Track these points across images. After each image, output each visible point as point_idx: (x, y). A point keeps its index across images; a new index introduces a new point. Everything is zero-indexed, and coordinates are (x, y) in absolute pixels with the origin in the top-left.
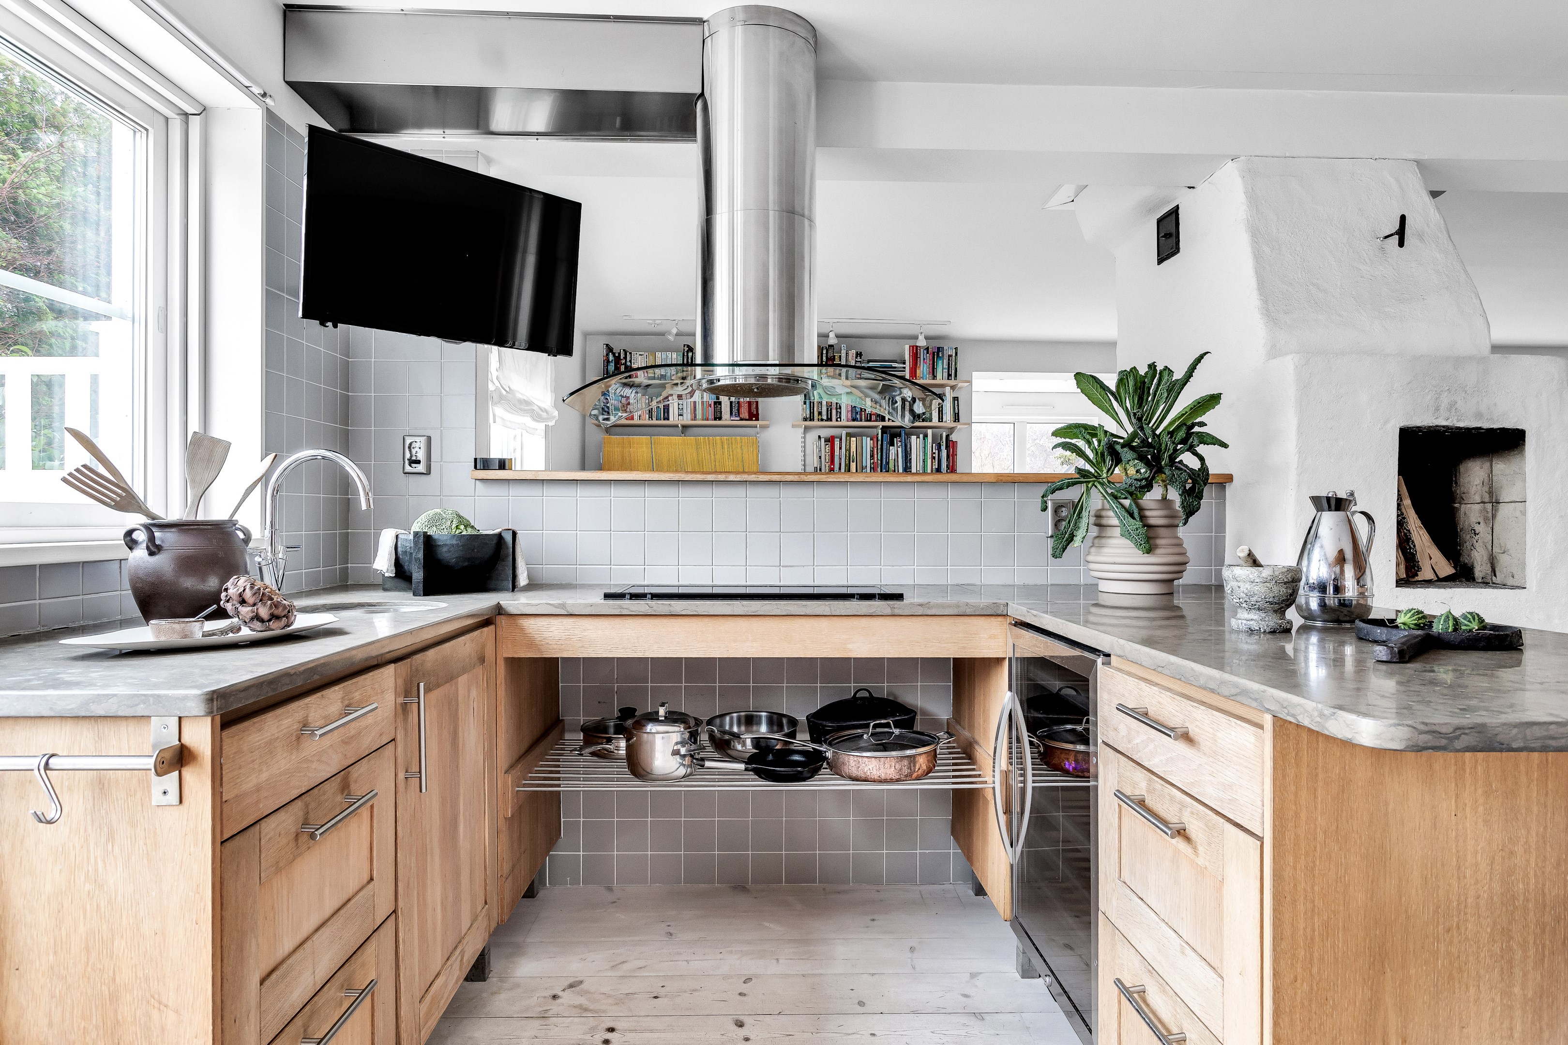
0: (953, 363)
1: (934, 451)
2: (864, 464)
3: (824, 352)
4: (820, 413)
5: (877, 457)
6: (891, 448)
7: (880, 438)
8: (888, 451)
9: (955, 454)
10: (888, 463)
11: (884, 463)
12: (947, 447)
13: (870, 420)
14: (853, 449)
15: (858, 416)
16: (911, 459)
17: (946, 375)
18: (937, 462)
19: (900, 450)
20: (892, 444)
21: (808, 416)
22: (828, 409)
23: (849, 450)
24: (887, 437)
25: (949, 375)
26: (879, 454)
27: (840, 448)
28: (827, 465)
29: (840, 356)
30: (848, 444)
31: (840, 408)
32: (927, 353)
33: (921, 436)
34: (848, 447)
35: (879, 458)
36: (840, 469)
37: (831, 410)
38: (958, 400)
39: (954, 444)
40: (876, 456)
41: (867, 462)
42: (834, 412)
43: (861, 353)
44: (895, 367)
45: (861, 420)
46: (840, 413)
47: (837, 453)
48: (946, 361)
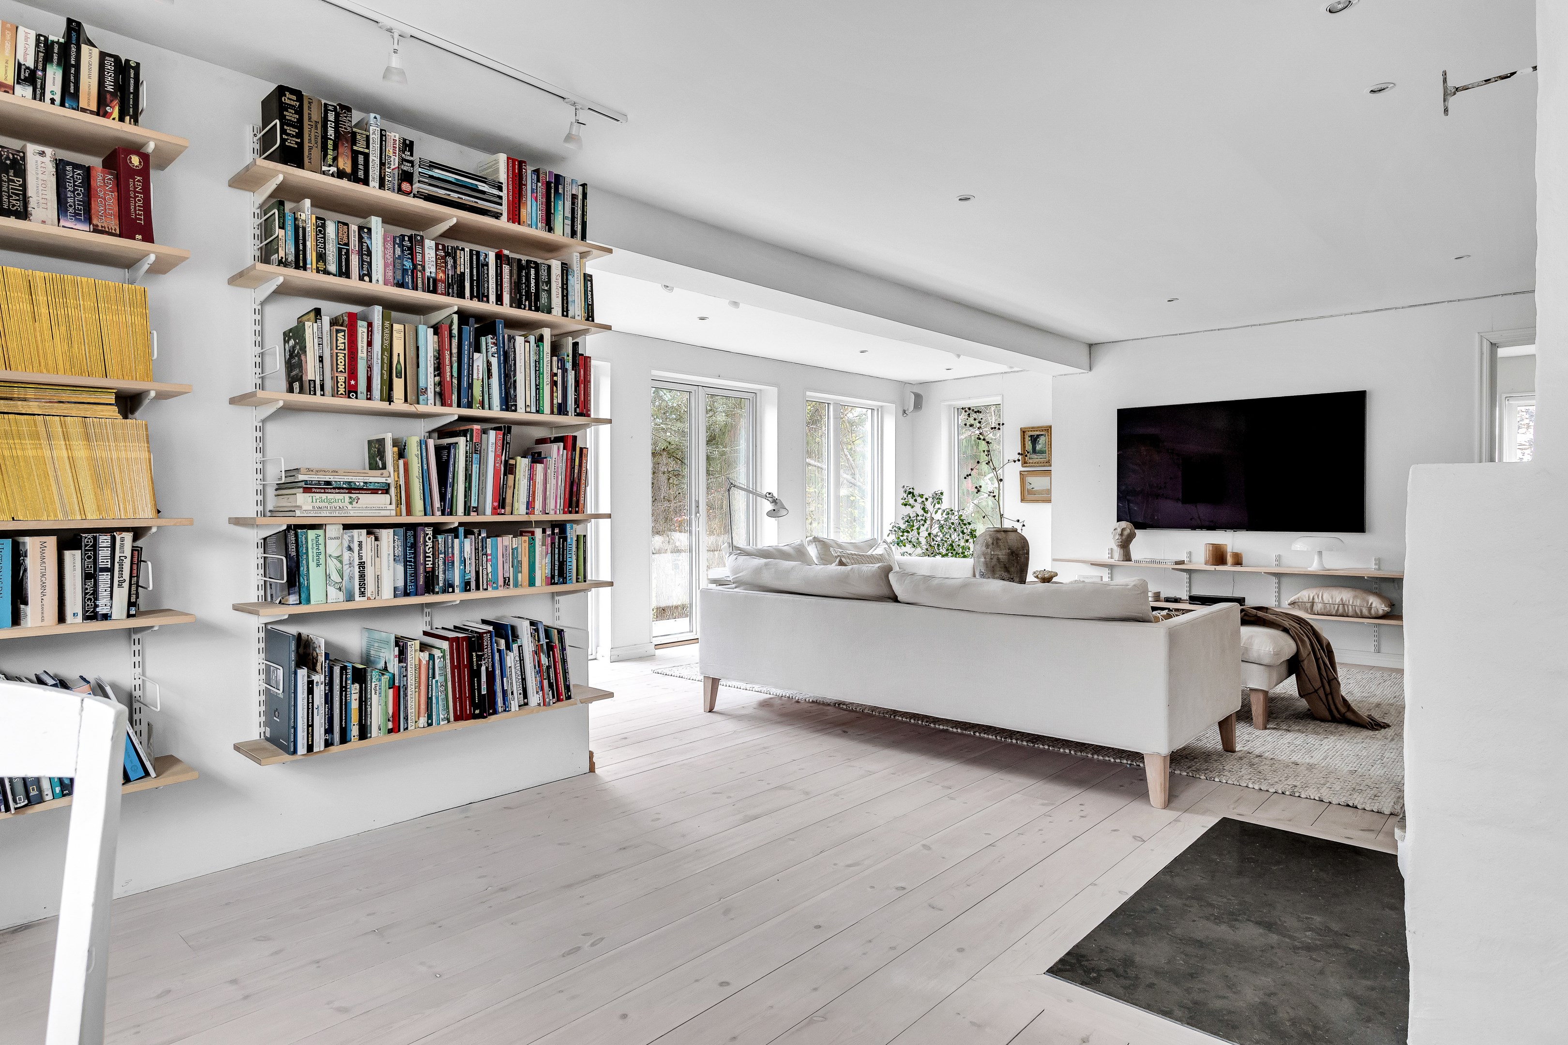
0: (580, 212)
1: (555, 370)
2: (422, 384)
3: (331, 116)
4: (321, 257)
5: (451, 371)
6: (476, 355)
7: (455, 331)
8: (471, 359)
9: (587, 382)
10: (470, 386)
11: (465, 384)
12: (575, 366)
13: (435, 291)
14: (398, 347)
15: (408, 279)
16: (515, 381)
17: (568, 229)
18: (560, 392)
19: (494, 361)
20: (478, 349)
21: (291, 258)
22: (340, 250)
23: (388, 349)
24: (469, 331)
25: (573, 234)
26: (455, 365)
27: (370, 344)
28: (341, 379)
29: (368, 137)
30: (387, 336)
31: (369, 254)
32: (538, 181)
33: (532, 339)
34: (387, 343)
35: (455, 374)
36: (369, 388)
37: (347, 253)
38: (591, 281)
39: (587, 359)
40: (448, 369)
41: (428, 379)
42: (354, 260)
43: (412, 143)
44: (484, 192)
45: (415, 288)
46: (370, 264)
47: (362, 354)
48: (568, 204)
